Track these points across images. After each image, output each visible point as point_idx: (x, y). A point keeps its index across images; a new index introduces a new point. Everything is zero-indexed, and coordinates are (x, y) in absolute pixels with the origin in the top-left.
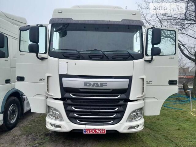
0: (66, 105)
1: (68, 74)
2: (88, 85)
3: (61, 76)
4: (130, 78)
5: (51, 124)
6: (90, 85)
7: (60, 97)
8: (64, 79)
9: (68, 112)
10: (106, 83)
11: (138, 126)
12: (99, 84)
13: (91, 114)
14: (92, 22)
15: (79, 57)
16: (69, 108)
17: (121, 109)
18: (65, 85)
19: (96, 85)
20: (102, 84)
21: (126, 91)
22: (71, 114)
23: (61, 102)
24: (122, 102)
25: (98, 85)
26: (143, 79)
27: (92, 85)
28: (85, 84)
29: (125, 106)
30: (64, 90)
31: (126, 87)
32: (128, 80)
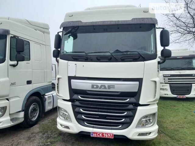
0: (74, 107)
1: (76, 76)
2: (95, 87)
3: (70, 78)
4: (140, 80)
5: (61, 125)
6: (97, 87)
7: (68, 98)
8: (72, 80)
9: (76, 114)
10: (114, 86)
11: (150, 133)
12: (107, 86)
13: (98, 117)
14: (100, 24)
15: (87, 59)
16: (77, 109)
17: (131, 113)
18: (73, 87)
19: (103, 87)
20: (109, 87)
21: (136, 95)
22: (79, 116)
23: (70, 103)
24: (131, 106)
25: (105, 88)
26: (155, 82)
27: (99, 87)
28: (93, 86)
29: (134, 111)
30: (73, 92)
31: (136, 90)
32: (138, 83)
